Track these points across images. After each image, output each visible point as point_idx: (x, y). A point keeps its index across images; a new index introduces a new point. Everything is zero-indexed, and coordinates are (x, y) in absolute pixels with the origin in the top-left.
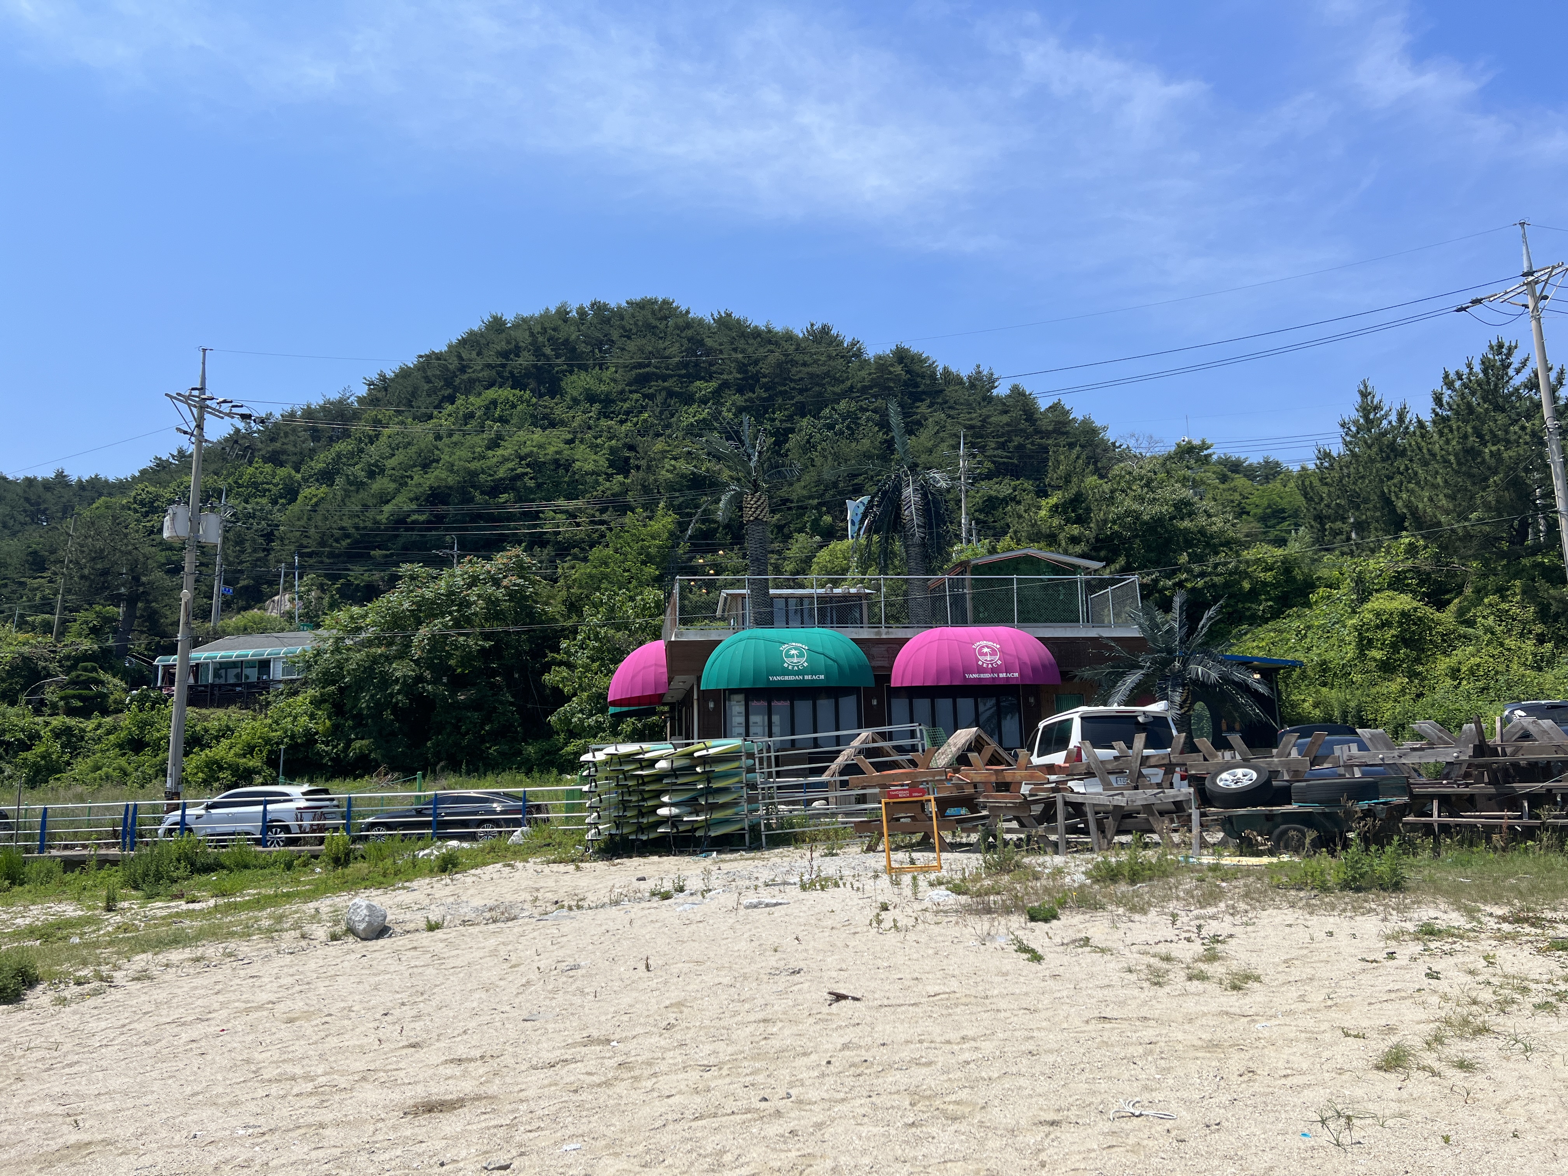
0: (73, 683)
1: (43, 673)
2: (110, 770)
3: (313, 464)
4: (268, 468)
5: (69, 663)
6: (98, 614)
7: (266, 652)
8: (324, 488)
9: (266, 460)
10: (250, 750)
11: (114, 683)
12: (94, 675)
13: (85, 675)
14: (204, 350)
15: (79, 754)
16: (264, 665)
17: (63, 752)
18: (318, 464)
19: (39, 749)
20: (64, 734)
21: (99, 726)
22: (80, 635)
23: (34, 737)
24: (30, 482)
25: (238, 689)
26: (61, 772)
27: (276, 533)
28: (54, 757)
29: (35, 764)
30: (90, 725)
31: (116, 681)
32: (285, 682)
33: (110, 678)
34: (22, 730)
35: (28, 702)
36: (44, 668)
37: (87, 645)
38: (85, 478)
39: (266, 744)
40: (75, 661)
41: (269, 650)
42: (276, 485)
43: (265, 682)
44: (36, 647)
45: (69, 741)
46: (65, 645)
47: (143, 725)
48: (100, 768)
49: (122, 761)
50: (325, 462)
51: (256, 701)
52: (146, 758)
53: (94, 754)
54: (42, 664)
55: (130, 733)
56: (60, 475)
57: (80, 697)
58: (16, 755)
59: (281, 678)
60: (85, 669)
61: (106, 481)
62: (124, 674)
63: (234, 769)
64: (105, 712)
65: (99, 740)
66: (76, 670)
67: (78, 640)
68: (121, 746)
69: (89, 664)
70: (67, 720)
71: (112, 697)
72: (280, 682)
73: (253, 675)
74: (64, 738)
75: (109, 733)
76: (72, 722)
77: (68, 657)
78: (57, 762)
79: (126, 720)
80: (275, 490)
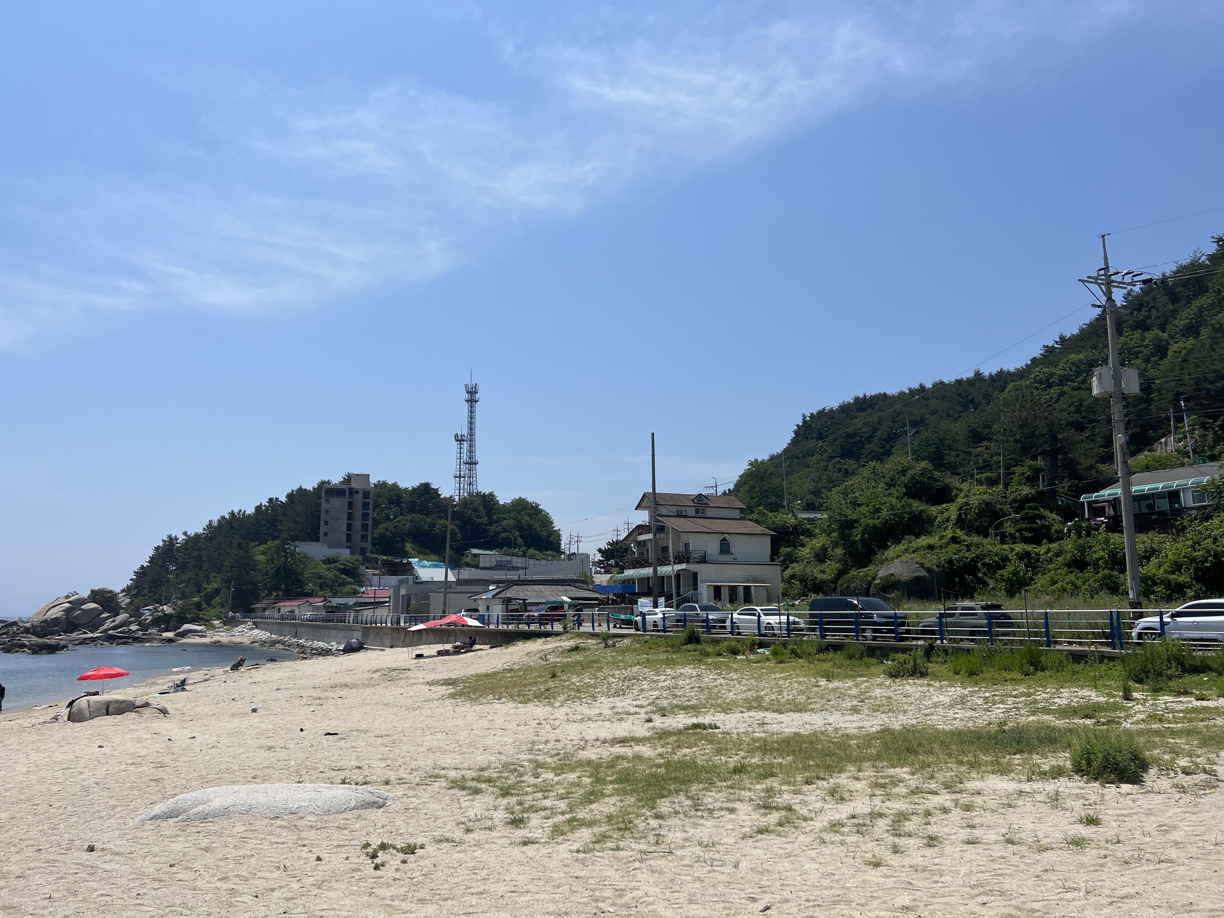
0: (1023, 519)
1: (1001, 513)
2: (1065, 584)
3: (1176, 322)
4: (1137, 334)
5: (1016, 505)
6: (1030, 467)
7: (1175, 484)
8: (1192, 340)
9: (1134, 328)
10: (1177, 567)
11: (1053, 517)
12: (1037, 512)
13: (1032, 513)
14: (1103, 237)
15: (1038, 572)
16: (1174, 495)
17: (1027, 571)
18: (1181, 322)
19: (1010, 568)
20: (1024, 556)
21: (1049, 550)
22: (1020, 484)
23: (1005, 559)
24: (959, 382)
25: (1154, 517)
26: (1028, 585)
27: (1153, 386)
28: (1021, 574)
29: (1009, 578)
30: (1042, 550)
31: (1054, 516)
32: (1197, 508)
33: (1050, 515)
34: (997, 555)
35: (996, 535)
36: (1001, 509)
37: (1027, 490)
38: (994, 373)
39: (1191, 563)
40: (1021, 504)
41: (1177, 482)
42: (1146, 347)
43: (1177, 510)
44: (992, 495)
45: (1030, 562)
46: (1012, 492)
47: (1082, 549)
48: (1056, 582)
49: (1072, 577)
50: (1187, 318)
51: (1173, 526)
52: (1090, 575)
53: (1049, 571)
54: (998, 506)
55: (1074, 555)
56: (978, 374)
57: (1029, 530)
58: (995, 572)
59: (1193, 505)
60: (1030, 508)
61: (1009, 372)
62: (1059, 510)
63: (1167, 584)
64: (1051, 540)
65: (1051, 561)
66: (1024, 509)
67: (1020, 488)
68: (1068, 565)
69: (1032, 504)
70: (1025, 547)
71: (1053, 529)
72: (1192, 508)
73: (1163, 505)
74: (1026, 560)
75: (1057, 555)
76: (1029, 548)
77: (1015, 501)
78: (1024, 578)
79: (1068, 545)
80: (1146, 351)
